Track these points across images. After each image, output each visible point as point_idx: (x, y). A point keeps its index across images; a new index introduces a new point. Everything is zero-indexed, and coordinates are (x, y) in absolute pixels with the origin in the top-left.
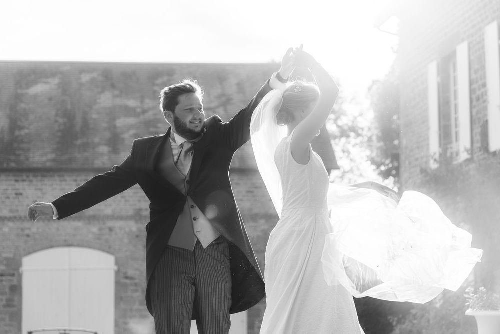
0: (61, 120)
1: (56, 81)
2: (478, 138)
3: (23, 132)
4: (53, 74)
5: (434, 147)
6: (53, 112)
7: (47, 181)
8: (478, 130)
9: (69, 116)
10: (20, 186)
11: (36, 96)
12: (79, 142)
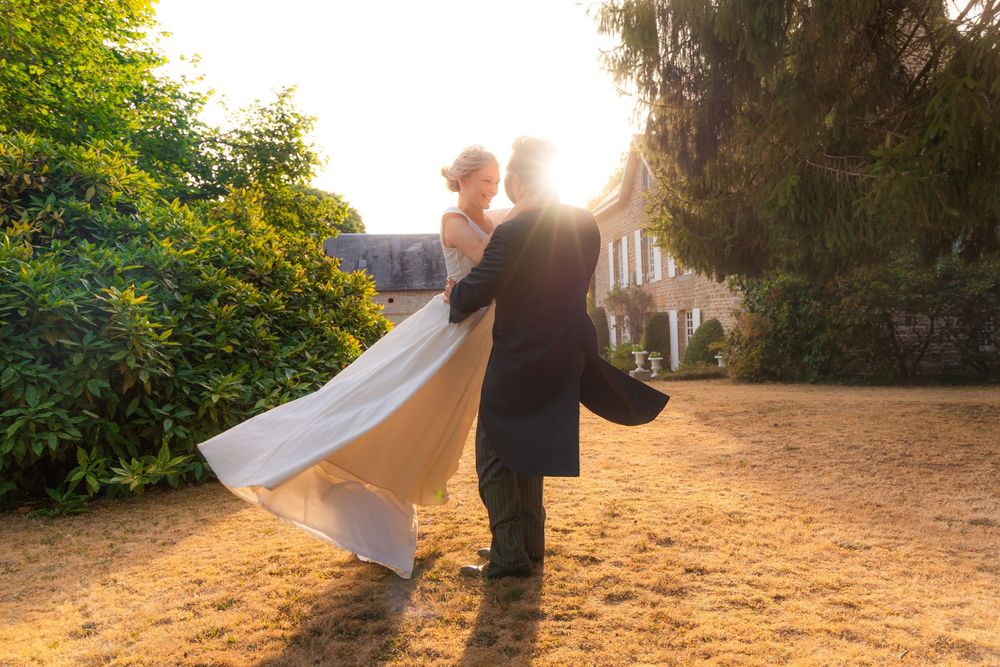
0: (426, 265)
1: (420, 244)
2: (632, 278)
3: (408, 271)
4: (418, 241)
5: (612, 283)
6: (421, 261)
7: (423, 295)
8: (632, 275)
9: (429, 262)
10: (410, 298)
11: (411, 253)
12: (435, 276)
